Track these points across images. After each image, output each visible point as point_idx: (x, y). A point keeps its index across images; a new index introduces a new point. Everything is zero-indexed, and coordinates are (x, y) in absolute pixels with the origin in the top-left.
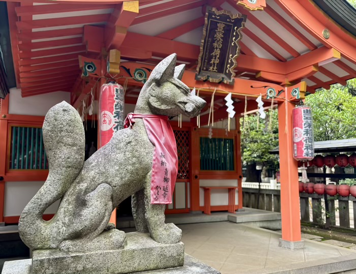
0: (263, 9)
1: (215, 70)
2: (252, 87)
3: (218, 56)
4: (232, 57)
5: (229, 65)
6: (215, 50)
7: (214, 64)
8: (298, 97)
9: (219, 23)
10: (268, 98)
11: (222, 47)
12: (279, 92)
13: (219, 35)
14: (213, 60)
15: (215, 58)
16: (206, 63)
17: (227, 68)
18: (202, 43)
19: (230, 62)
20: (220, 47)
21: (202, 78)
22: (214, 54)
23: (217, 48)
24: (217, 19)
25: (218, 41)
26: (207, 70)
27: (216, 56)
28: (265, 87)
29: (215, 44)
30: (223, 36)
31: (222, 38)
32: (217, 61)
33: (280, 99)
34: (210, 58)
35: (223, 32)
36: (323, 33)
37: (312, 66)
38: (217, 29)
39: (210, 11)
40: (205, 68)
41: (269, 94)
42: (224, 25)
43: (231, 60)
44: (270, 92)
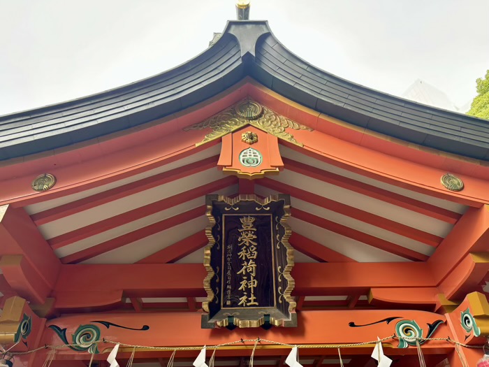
0: (277, 170)
1: (252, 303)
2: (352, 325)
3: (253, 274)
4: (282, 270)
5: (280, 288)
6: (246, 263)
7: (248, 290)
8: (477, 332)
9: (242, 217)
10: (406, 345)
11: (257, 257)
12: (432, 327)
13: (247, 238)
14: (243, 283)
15: (249, 279)
16: (229, 292)
17: (278, 295)
18: (207, 255)
19: (280, 280)
20: (255, 257)
21: (219, 323)
22: (243, 270)
23: (248, 260)
24: (236, 212)
25: (248, 247)
26: (234, 304)
27: (248, 275)
28: (389, 320)
29: (242, 254)
30: (255, 237)
31: (254, 240)
32: (253, 284)
33: (441, 344)
34: (237, 280)
35: (255, 230)
36: (442, 182)
37: (470, 254)
38: (242, 228)
39: (213, 202)
40: (228, 303)
41: (403, 335)
42: (253, 220)
43: (282, 277)
44: (407, 331)
